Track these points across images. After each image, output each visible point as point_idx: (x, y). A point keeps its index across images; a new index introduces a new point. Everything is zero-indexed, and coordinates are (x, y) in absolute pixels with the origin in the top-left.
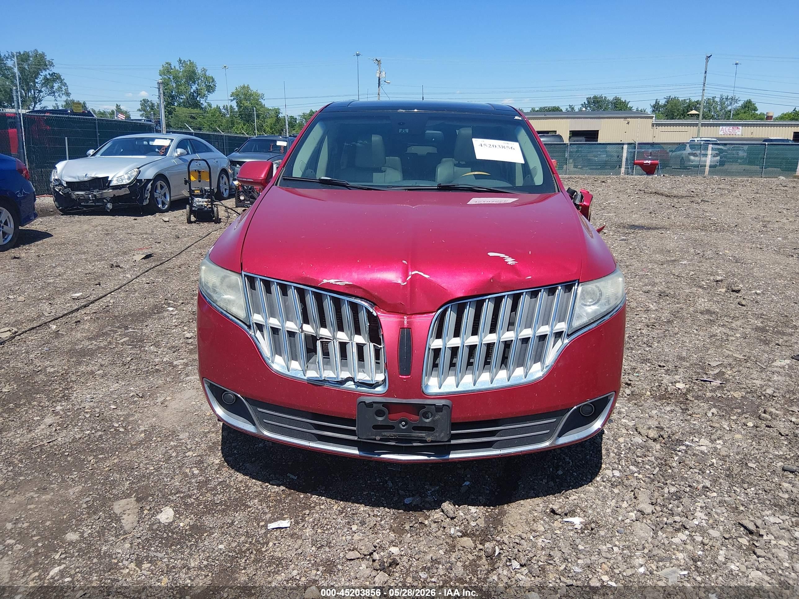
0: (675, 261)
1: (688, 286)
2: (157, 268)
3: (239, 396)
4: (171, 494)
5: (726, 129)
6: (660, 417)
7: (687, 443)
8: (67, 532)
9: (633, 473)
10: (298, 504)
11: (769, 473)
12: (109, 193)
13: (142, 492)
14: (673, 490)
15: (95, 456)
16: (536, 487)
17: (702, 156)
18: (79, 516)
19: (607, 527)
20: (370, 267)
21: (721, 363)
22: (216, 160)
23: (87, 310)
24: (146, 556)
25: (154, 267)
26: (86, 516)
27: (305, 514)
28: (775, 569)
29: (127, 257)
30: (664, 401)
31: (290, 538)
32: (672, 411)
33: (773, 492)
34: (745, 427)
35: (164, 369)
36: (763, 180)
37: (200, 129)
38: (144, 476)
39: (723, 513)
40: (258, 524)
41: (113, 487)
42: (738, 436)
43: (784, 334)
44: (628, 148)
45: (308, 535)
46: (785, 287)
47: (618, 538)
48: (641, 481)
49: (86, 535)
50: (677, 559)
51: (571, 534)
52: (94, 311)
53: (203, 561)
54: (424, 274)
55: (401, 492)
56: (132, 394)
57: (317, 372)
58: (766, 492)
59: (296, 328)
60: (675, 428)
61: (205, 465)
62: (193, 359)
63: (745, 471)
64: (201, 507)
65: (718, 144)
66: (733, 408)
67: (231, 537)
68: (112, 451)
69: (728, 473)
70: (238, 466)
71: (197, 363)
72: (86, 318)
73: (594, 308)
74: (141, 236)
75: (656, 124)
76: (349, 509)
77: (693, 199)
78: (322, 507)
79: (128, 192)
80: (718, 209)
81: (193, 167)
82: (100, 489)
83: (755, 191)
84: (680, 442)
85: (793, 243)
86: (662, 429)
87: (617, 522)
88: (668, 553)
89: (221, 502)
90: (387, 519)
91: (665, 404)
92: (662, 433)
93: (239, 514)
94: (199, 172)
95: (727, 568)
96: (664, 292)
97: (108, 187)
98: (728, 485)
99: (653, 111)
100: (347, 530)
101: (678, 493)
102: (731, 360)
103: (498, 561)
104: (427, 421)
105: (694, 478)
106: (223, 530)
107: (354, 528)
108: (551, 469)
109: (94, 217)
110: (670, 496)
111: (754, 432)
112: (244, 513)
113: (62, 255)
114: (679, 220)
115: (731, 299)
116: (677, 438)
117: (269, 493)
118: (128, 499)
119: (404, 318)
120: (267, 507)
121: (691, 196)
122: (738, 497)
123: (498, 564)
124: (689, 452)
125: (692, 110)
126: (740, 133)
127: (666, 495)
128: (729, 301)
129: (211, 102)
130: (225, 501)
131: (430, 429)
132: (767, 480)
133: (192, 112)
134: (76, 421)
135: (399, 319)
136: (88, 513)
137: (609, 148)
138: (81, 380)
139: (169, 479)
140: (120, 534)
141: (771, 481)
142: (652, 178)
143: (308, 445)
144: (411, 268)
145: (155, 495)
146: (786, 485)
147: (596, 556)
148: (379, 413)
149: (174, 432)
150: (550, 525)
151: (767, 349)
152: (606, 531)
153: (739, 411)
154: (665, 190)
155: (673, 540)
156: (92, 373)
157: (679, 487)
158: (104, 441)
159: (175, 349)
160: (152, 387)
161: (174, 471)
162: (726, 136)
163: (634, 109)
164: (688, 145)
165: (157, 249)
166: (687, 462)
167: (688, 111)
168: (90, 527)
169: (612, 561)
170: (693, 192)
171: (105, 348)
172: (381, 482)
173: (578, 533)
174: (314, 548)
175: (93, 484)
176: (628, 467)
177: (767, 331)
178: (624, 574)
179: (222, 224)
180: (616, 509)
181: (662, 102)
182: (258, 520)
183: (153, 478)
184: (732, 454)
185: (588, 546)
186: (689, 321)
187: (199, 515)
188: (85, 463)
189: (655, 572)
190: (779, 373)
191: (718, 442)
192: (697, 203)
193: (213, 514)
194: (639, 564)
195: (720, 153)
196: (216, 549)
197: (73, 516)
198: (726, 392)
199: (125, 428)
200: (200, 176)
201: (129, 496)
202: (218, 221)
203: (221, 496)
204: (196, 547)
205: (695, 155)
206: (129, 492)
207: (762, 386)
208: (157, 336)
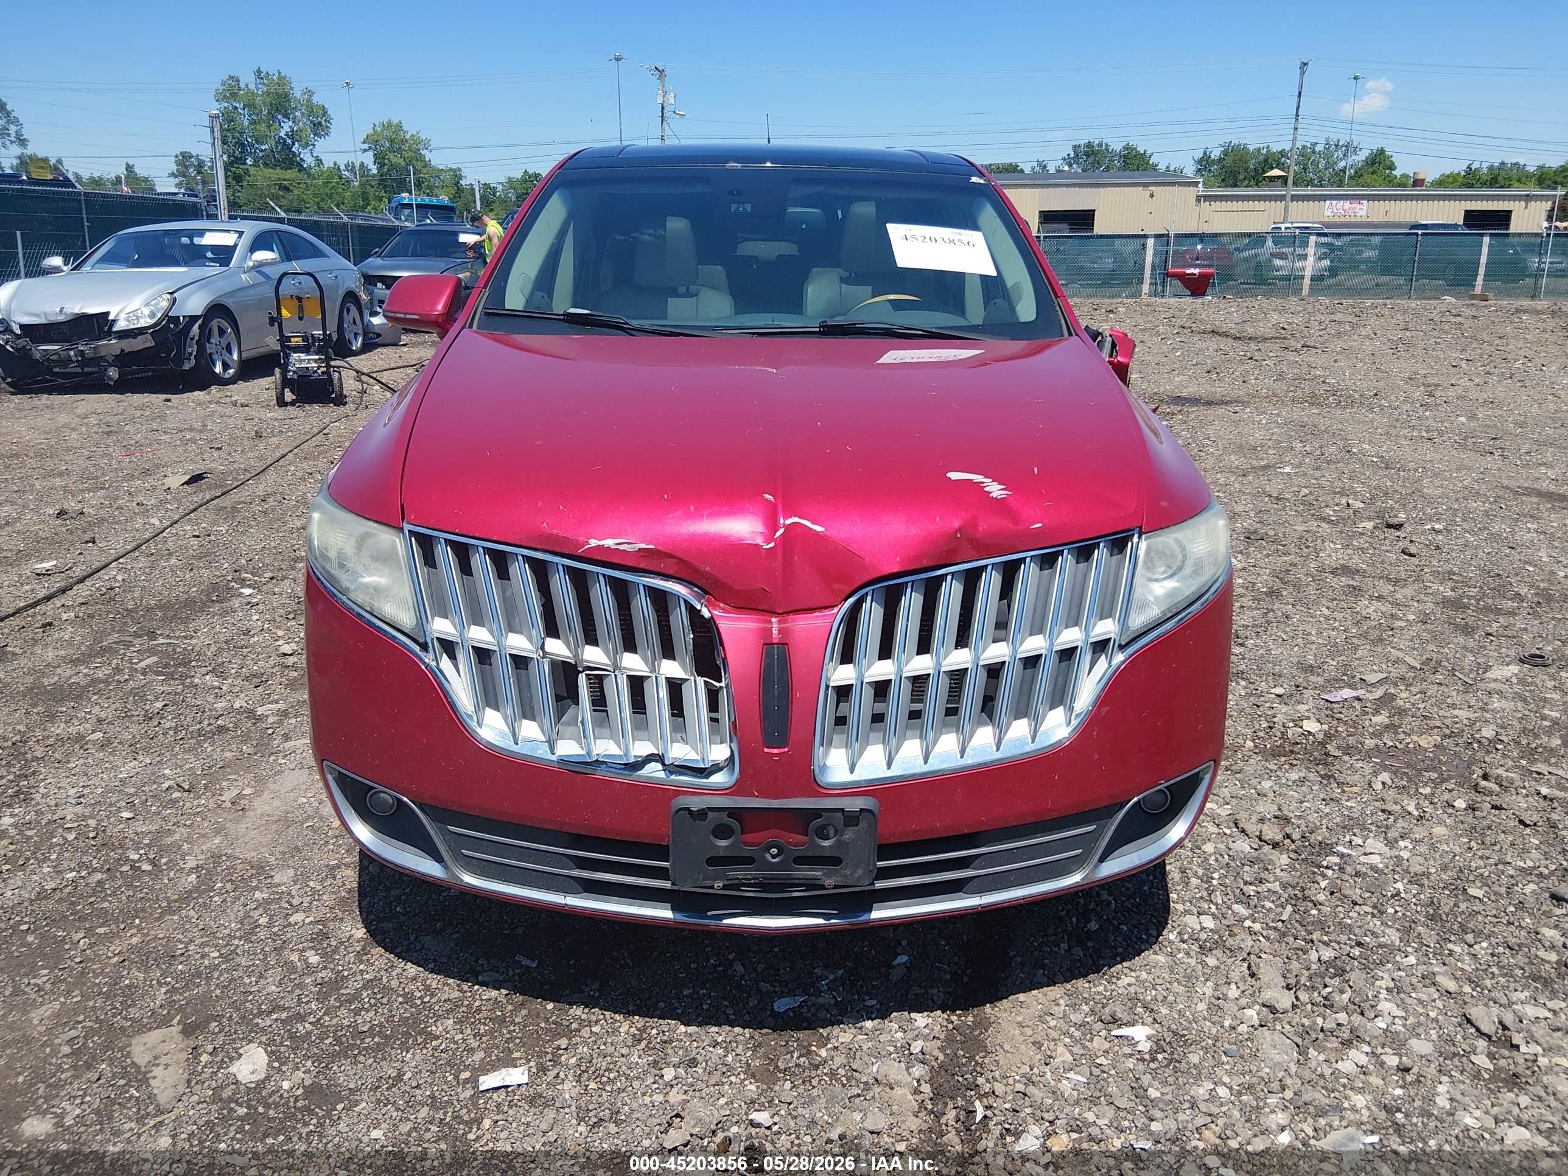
0: (1266, 467)
1: (1300, 519)
2: (215, 502)
3: (405, 799)
4: (260, 1013)
5: (1340, 205)
6: (1280, 795)
7: (1341, 849)
8: (24, 1115)
9: (1241, 921)
10: (543, 1025)
11: (1512, 909)
12: (111, 346)
13: (196, 1012)
14: (1327, 954)
15: (88, 930)
16: (1046, 961)
17: (1296, 259)
18: (54, 1075)
19: (1203, 1044)
20: (692, 509)
21: (1384, 675)
22: (335, 272)
23: (67, 599)
24: (209, 1165)
25: (208, 502)
26: (69, 1074)
27: (559, 1048)
28: (1555, 1120)
29: (151, 482)
30: (1283, 759)
31: (527, 1108)
32: (1302, 781)
33: (1526, 950)
34: (1450, 811)
35: (236, 726)
36: (1414, 303)
37: (299, 211)
38: (199, 974)
39: (1434, 1001)
40: (457, 1077)
41: (129, 1003)
42: (1439, 831)
43: (1498, 611)
44: (1155, 245)
45: (567, 1096)
46: (1488, 516)
47: (1227, 1067)
48: (1261, 938)
49: (69, 1121)
50: (1354, 1109)
51: (1130, 1063)
52: (82, 600)
53: (337, 1170)
54: (814, 522)
55: (765, 986)
56: (166, 785)
57: (580, 743)
58: (1512, 949)
59: (530, 647)
60: (1313, 818)
61: (334, 943)
62: (299, 701)
63: (1463, 906)
64: (327, 1042)
65: (1325, 235)
66: (1420, 770)
67: (398, 1109)
68: (128, 915)
69: (1432, 911)
70: (406, 943)
71: (306, 711)
72: (65, 616)
73: (1171, 584)
74: (180, 435)
75: (1205, 196)
76: (654, 1031)
77: (1286, 342)
78: (596, 1029)
79: (151, 343)
80: (1336, 361)
81: (288, 287)
82: (102, 1009)
83: (1403, 325)
84: (1326, 848)
85: (1486, 426)
86: (1287, 820)
87: (1222, 1031)
88: (1332, 1095)
89: (372, 1028)
90: (739, 1051)
91: (1287, 766)
92: (1288, 830)
93: (414, 1054)
94: (300, 299)
95: (1455, 1123)
96: (1255, 532)
97: (110, 333)
98: (1435, 938)
99: (1199, 170)
100: (652, 1080)
101: (1338, 962)
102: (1403, 670)
103: (984, 1135)
104: (826, 843)
105: (1366, 926)
106: (378, 1094)
107: (669, 1074)
108: (1074, 920)
109: (82, 396)
110: (1323, 969)
111: (1470, 819)
112: (424, 1051)
113: (13, 479)
114: (1264, 385)
115: (1387, 542)
116: (1320, 838)
117: (477, 1004)
118: (164, 1030)
119: (771, 622)
120: (475, 1036)
121: (1281, 337)
122: (1459, 964)
123: (983, 1142)
124: (1349, 869)
125: (1272, 168)
126: (1363, 213)
127: (1314, 967)
128: (1384, 548)
129: (322, 157)
130: (381, 1025)
131: (832, 861)
132: (1510, 923)
133: (282, 177)
134: (44, 849)
135: (761, 625)
136: (74, 1067)
137: (1119, 245)
138: (56, 755)
139: (253, 979)
140: (148, 1114)
141: (1517, 924)
142: (1203, 304)
143: (564, 902)
144: (784, 511)
145: (223, 1016)
146: (1549, 933)
147: (1188, 1112)
148: (721, 832)
149: (263, 868)
150: (1084, 1047)
151: (1471, 644)
152: (1201, 1053)
153: (1434, 775)
154: (1230, 326)
155: (1340, 1065)
156: (79, 738)
157: (1337, 947)
158: (107, 895)
159: (258, 680)
160: (210, 768)
161: (265, 959)
162: (1337, 219)
163: (1162, 167)
164: (1269, 239)
165: (214, 463)
166: (1347, 892)
167: (1264, 172)
168: (78, 1101)
169: (1220, 1122)
170: (1283, 329)
171: (106, 682)
172: (719, 966)
173: (1143, 1060)
174: (582, 1128)
175: (85, 997)
176: (1229, 908)
177: (1466, 607)
178: (1250, 1148)
179: (349, 408)
180: (1217, 1002)
181: (1216, 154)
182: (454, 1066)
183: (218, 979)
184: (1433, 870)
185: (1167, 1090)
186: (1311, 591)
187: (325, 1061)
188: (67, 947)
189: (1312, 1142)
190: (1500, 693)
191: (1402, 844)
192: (1295, 350)
193: (355, 1056)
194: (1278, 1125)
195: (1332, 251)
196: (366, 1139)
197: (37, 1075)
198: (1402, 736)
199: (153, 862)
200: (301, 308)
201: (166, 1022)
202: (340, 400)
203: (371, 1014)
204: (321, 1136)
205: (1282, 256)
206: (165, 1012)
207: (1472, 723)
208: (220, 651)
